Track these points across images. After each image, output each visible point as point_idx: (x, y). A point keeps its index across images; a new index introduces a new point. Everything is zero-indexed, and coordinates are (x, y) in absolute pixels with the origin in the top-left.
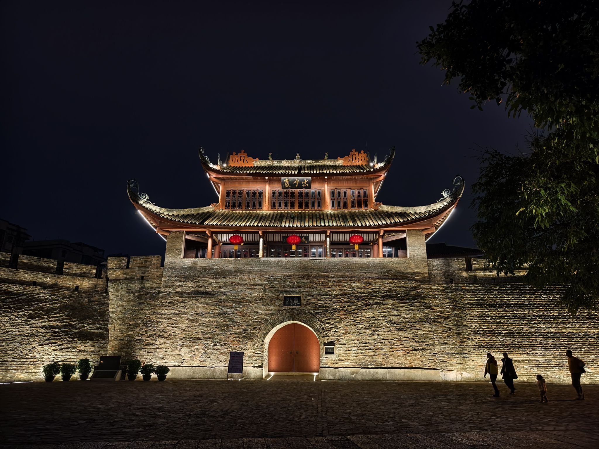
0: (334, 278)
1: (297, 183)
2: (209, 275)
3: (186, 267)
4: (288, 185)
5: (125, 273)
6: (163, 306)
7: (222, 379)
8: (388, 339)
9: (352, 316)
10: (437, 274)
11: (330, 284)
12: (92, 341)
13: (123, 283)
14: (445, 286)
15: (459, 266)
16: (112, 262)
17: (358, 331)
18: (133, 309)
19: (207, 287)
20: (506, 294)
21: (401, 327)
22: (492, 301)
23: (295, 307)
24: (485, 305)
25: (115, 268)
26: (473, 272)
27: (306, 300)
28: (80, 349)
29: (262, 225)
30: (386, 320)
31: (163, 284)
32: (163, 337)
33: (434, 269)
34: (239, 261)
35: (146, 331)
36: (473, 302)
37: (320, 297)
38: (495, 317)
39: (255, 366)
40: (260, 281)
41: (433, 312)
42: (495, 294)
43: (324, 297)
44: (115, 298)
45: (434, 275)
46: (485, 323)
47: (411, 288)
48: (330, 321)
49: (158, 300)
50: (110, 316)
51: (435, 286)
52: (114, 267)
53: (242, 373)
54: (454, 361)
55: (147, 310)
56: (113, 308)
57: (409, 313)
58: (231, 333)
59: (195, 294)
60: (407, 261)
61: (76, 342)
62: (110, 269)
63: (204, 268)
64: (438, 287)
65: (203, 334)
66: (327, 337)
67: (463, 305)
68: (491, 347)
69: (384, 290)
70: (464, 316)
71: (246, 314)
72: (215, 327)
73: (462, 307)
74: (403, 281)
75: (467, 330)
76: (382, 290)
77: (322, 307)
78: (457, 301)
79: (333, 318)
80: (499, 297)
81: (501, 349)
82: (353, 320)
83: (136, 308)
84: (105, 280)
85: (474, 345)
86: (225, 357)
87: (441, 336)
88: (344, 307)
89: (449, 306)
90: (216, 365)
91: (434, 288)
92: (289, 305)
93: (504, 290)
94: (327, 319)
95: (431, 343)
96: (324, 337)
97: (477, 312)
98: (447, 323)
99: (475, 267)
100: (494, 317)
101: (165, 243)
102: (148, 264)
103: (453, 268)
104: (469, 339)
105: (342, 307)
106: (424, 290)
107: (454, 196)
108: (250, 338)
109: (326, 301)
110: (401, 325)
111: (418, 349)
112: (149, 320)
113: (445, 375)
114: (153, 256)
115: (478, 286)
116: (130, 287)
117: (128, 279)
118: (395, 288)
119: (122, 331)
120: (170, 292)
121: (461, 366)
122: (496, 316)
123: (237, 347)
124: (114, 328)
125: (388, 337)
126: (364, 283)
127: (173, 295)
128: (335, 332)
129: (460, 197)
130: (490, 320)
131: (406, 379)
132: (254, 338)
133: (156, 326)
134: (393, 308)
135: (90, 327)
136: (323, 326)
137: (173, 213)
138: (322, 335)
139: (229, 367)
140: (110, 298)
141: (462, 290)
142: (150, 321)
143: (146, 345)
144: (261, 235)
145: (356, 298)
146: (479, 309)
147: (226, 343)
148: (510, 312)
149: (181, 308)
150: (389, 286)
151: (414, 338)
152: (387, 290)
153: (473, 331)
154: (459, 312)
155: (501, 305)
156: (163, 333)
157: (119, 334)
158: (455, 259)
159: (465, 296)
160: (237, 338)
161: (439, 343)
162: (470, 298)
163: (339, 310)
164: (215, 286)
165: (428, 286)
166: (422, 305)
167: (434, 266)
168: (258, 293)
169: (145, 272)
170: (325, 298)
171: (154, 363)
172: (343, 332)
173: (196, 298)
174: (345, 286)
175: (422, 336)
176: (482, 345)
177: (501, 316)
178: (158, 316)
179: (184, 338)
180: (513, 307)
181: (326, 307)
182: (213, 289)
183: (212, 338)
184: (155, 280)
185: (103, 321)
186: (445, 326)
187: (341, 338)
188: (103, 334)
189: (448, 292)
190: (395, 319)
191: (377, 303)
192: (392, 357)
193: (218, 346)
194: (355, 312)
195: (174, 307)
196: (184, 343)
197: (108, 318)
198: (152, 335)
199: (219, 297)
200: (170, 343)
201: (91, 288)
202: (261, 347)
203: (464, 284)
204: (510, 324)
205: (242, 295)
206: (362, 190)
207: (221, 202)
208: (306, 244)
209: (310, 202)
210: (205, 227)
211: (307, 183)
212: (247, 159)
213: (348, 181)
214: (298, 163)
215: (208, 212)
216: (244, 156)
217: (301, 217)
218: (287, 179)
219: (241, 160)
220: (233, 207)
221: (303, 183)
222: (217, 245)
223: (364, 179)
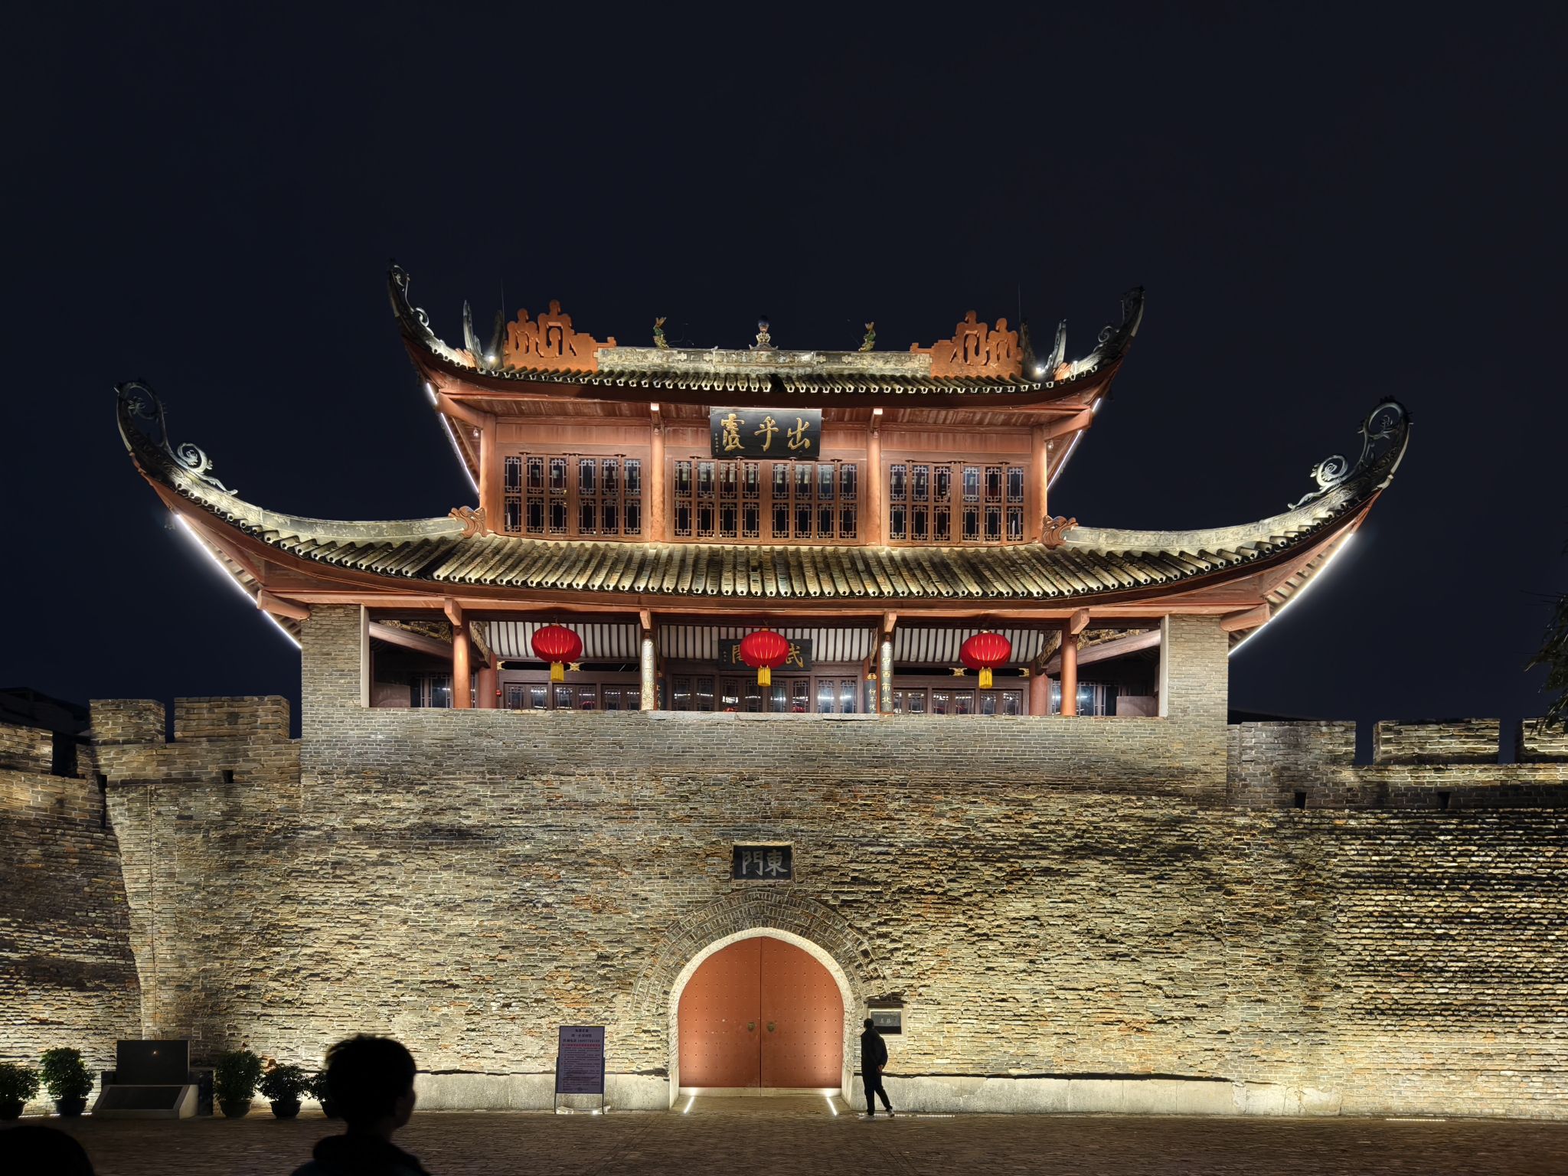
0: (905, 785)
1: (769, 436)
2: (466, 768)
3: (381, 741)
4: (737, 441)
5: (162, 758)
6: (313, 877)
7: (535, 1112)
8: (1075, 985)
9: (964, 913)
10: (1254, 776)
11: (890, 806)
12: (81, 990)
13: (159, 795)
14: (1277, 815)
15: (1331, 747)
16: (108, 718)
17: (982, 960)
18: (210, 886)
19: (463, 813)
20: (1479, 846)
21: (1122, 949)
22: (1429, 867)
23: (771, 881)
24: (1405, 881)
25: (125, 742)
26: (1378, 771)
27: (810, 861)
28: (41, 1016)
29: (650, 587)
30: (1074, 928)
31: (306, 800)
32: (327, 979)
33: (1244, 757)
34: (573, 719)
35: (263, 959)
36: (1366, 869)
37: (857, 849)
38: (1433, 918)
39: (644, 1069)
40: (649, 792)
41: (1230, 903)
42: (1444, 844)
43: (871, 849)
44: (140, 849)
45: (1245, 780)
46: (1397, 938)
47: (1165, 823)
48: (890, 930)
49: (293, 853)
50: (130, 908)
51: (1245, 815)
52: (119, 735)
53: (602, 1092)
54: (1280, 1055)
55: (259, 887)
56: (136, 881)
57: (1151, 904)
58: (556, 968)
59: (423, 837)
60: (1160, 730)
61: (25, 995)
62: (105, 743)
63: (447, 744)
64: (1254, 818)
65: (462, 970)
66: (878, 982)
67: (1331, 878)
68: (1404, 1014)
69: (1073, 829)
70: (1329, 914)
71: (605, 905)
72: (503, 948)
73: (1328, 886)
74: (1139, 799)
75: (1333, 961)
76: (1068, 829)
77: (864, 884)
78: (1313, 868)
79: (899, 920)
80: (1453, 853)
81: (1437, 1018)
82: (966, 925)
83: (219, 883)
84: (91, 785)
85: (1352, 1008)
86: (543, 1043)
87: (1250, 977)
88: (938, 884)
89: (1285, 881)
90: (514, 1068)
91: (1241, 821)
92: (752, 874)
93: (1474, 832)
94: (880, 923)
95: (1214, 1001)
96: (868, 979)
97: (1373, 903)
98: (1272, 938)
99: (1385, 752)
100: (1428, 920)
102: (241, 727)
103: (1310, 758)
104: (1338, 987)
105: (929, 885)
106: (1209, 828)
107: (1361, 482)
108: (624, 982)
109: (878, 862)
110: (1122, 943)
111: (1172, 1018)
112: (270, 925)
113: (1248, 1098)
114: (256, 699)
115: (1387, 819)
116: (189, 808)
117: (177, 781)
118: (1113, 821)
119: (181, 957)
120: (334, 829)
121: (1302, 1069)
122: (1437, 917)
123: (579, 1010)
124: (153, 949)
125: (1077, 980)
126: (1009, 802)
127: (345, 839)
128: (904, 963)
129: (1386, 484)
130: (1415, 928)
131: (1125, 1110)
132: (637, 982)
133: (298, 941)
134: (1101, 889)
135: (64, 946)
136: (866, 946)
137: (315, 536)
138: (862, 974)
139: (557, 1073)
140: (122, 848)
141: (1330, 832)
142: (275, 926)
143: (271, 1003)
144: (646, 625)
145: (979, 853)
146: (1384, 892)
147: (544, 1000)
148: (1484, 905)
149: (379, 881)
150: (1093, 815)
151: (1163, 983)
152: (1084, 827)
153: (1353, 963)
154: (1313, 903)
155: (1455, 882)
156: (326, 966)
157: (174, 970)
158: (1323, 723)
159: (1341, 849)
160: (579, 981)
161: (1241, 1000)
162: (1356, 858)
163: (920, 894)
164: (491, 810)
165: (1223, 817)
166: (1196, 878)
167: (1245, 749)
168: (642, 834)
169: (234, 754)
170: (872, 853)
171: (306, 1063)
172: (932, 963)
173: (427, 849)
174: (942, 815)
175: (1189, 977)
176: (1376, 1008)
177: (1453, 917)
178: (302, 909)
179: (400, 982)
180: (1497, 887)
181: (876, 884)
182: (485, 819)
183: (495, 983)
184: (277, 785)
185: (109, 924)
186: (1266, 946)
187: (923, 983)
188: (114, 967)
189: (1286, 838)
190: (1104, 924)
191: (1047, 871)
192: (1084, 1045)
193: (516, 1009)
194: (972, 899)
195: (352, 878)
196: (402, 999)
197: (125, 916)
198: (286, 971)
199: (510, 848)
200: (351, 998)
201: (45, 810)
202: (661, 1011)
203: (1342, 809)
204: (1477, 943)
205: (587, 841)
206: (1004, 467)
207: (487, 503)
208: (800, 670)
209: (814, 511)
210: (437, 589)
211: (804, 434)
212: (571, 339)
213: (954, 432)
214: (764, 364)
215: (443, 541)
216: (559, 328)
217: (788, 566)
218: (732, 416)
219: (549, 343)
220: (535, 523)
221: (790, 433)
222: (488, 667)
223: (1015, 425)
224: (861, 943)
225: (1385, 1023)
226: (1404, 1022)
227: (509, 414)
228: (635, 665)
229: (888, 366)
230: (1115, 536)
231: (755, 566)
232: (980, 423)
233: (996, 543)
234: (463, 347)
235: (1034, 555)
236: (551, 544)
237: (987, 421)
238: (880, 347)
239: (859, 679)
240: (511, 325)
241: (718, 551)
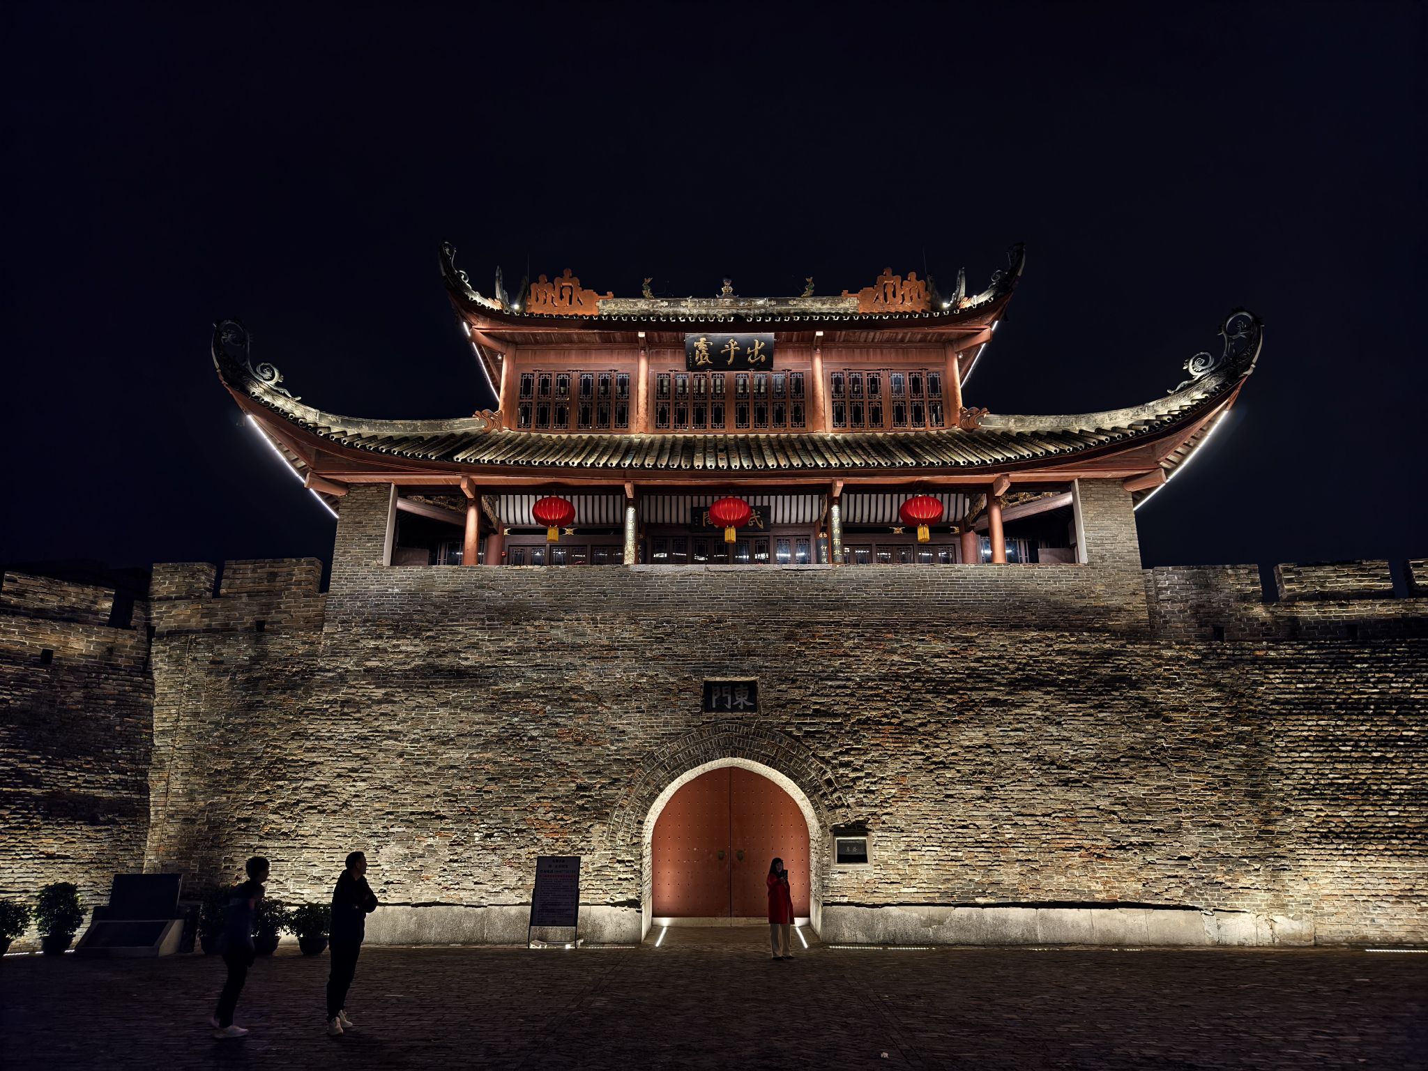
0: (858, 625)
1: (732, 353)
2: (468, 616)
3: (397, 594)
4: (706, 358)
5: (205, 611)
6: (323, 715)
7: (509, 947)
8: (1033, 812)
9: (920, 742)
10: (1173, 612)
11: (846, 644)
12: (93, 824)
13: (198, 644)
14: (1200, 647)
15: (1239, 587)
16: (166, 579)
17: (940, 788)
18: (229, 724)
19: (462, 655)
20: (1396, 673)
21: (1073, 774)
22: (1353, 694)
23: (739, 714)
24: (1333, 706)
25: (176, 598)
26: (1287, 607)
27: (774, 695)
28: (49, 850)
29: (634, 463)
30: (1025, 755)
31: (325, 645)
32: (324, 811)
33: (1161, 597)
34: (564, 573)
35: (267, 792)
36: (1293, 696)
37: (817, 683)
38: (1367, 741)
39: (617, 900)
40: (628, 634)
41: (1170, 729)
42: (1362, 671)
43: (830, 683)
44: (173, 691)
45: (1165, 617)
46: (1336, 762)
47: (1097, 656)
48: (852, 759)
49: (308, 693)
50: (154, 745)
51: (1170, 648)
52: (173, 592)
53: (575, 925)
54: (1245, 881)
55: (273, 725)
56: (164, 720)
57: (1095, 731)
58: (537, 798)
59: (424, 676)
60: (1083, 574)
61: (38, 829)
62: (160, 599)
63: (454, 595)
64: (1180, 650)
65: (450, 801)
66: (844, 810)
67: (1261, 705)
68: (1359, 838)
69: (1015, 663)
70: (1267, 739)
71: (585, 737)
72: (489, 779)
73: (1260, 712)
74: (1072, 635)
75: (1279, 785)
76: (1010, 663)
77: (825, 716)
78: (1243, 695)
79: (859, 749)
80: (1372, 680)
81: (1394, 841)
82: (922, 754)
83: (237, 721)
84: (141, 635)
85: (1306, 832)
86: (521, 874)
87: (1201, 802)
88: (895, 714)
89: (1219, 709)
90: (492, 900)
91: (1168, 653)
92: (721, 708)
93: (1388, 660)
94: (841, 753)
95: (1169, 826)
96: (833, 808)
97: (1307, 728)
98: (1216, 763)
99: (1290, 590)
100: (1363, 744)
101: (334, 522)
102: (278, 584)
103: (1222, 596)
104: (1288, 811)
105: (885, 716)
106: (1139, 660)
107: (1228, 371)
108: (601, 812)
109: (837, 695)
110: (1072, 769)
111: (1131, 844)
112: (278, 759)
113: (1219, 927)
114: (294, 560)
115: (1304, 649)
116: (222, 654)
117: (216, 631)
118: (1050, 655)
119: (192, 791)
120: (347, 671)
121: (1268, 896)
122: (1370, 741)
123: (557, 840)
124: (168, 784)
125: (1033, 806)
126: (953, 640)
127: (355, 680)
128: (866, 792)
129: (1249, 372)
130: (1352, 751)
131: (1097, 941)
132: (613, 812)
133: (301, 775)
134: (1046, 718)
135: (86, 781)
136: (829, 775)
137: (360, 432)
138: (826, 803)
139: (533, 905)
140: (157, 691)
141: (1254, 661)
142: (281, 761)
143: (268, 836)
144: (630, 495)
145: (930, 686)
146: (1315, 717)
147: (524, 830)
148: (1414, 728)
149: (382, 718)
150: (1032, 650)
151: (1117, 808)
152: (1024, 661)
153: (1299, 787)
154: (1250, 728)
155: (1381, 706)
156: (324, 799)
157: (183, 804)
158: (1227, 566)
159: (1266, 678)
160: (559, 812)
161: (1196, 825)
162: (1282, 686)
163: (878, 725)
164: (487, 652)
165: (1151, 650)
166: (1134, 707)
167: (1161, 589)
168: (622, 672)
169: (268, 607)
170: (831, 687)
171: (293, 896)
172: (893, 791)
173: (428, 688)
174: (893, 651)
175: (1141, 802)
176: (1330, 832)
177: (1385, 740)
178: (308, 744)
179: (391, 813)
180: (1422, 711)
181: (836, 715)
182: (482, 660)
183: (479, 814)
184: (302, 633)
185: (132, 760)
186: (1211, 770)
187: (886, 811)
188: (129, 801)
189: (1212, 668)
190: (1054, 750)
191: (994, 702)
192: (1048, 871)
193: (498, 840)
194: (927, 729)
195: (358, 715)
196: (391, 830)
197: (148, 753)
198: (286, 803)
199: (502, 686)
200: (344, 830)
201: (95, 658)
202: (635, 840)
203: (1260, 641)
204: (1415, 765)
205: (572, 679)
206: (924, 373)
207: (505, 407)
208: (760, 530)
209: (770, 408)
210: (456, 468)
211: (760, 352)
212: (579, 294)
213: (881, 348)
214: (728, 308)
215: (466, 434)
216: (570, 287)
217: (749, 448)
218: (703, 339)
219: (562, 297)
220: (543, 422)
221: (749, 351)
222: (495, 532)
223: (930, 342)
224: (825, 772)
225: (1342, 847)
226: (1362, 846)
227: (527, 343)
228: (620, 529)
229: (825, 307)
230: (1022, 420)
231: (724, 448)
232: (902, 340)
233: (922, 429)
234: (494, 297)
235: (954, 436)
236: (554, 436)
237: (907, 339)
238: (818, 293)
239: (812, 538)
240: (533, 286)
241: (691, 438)
